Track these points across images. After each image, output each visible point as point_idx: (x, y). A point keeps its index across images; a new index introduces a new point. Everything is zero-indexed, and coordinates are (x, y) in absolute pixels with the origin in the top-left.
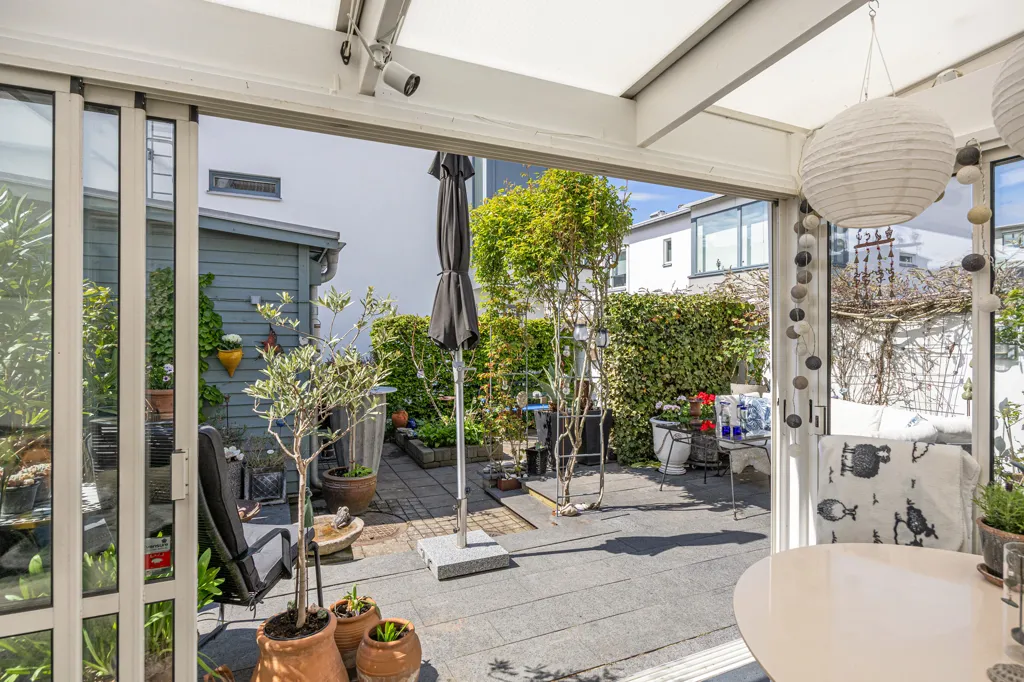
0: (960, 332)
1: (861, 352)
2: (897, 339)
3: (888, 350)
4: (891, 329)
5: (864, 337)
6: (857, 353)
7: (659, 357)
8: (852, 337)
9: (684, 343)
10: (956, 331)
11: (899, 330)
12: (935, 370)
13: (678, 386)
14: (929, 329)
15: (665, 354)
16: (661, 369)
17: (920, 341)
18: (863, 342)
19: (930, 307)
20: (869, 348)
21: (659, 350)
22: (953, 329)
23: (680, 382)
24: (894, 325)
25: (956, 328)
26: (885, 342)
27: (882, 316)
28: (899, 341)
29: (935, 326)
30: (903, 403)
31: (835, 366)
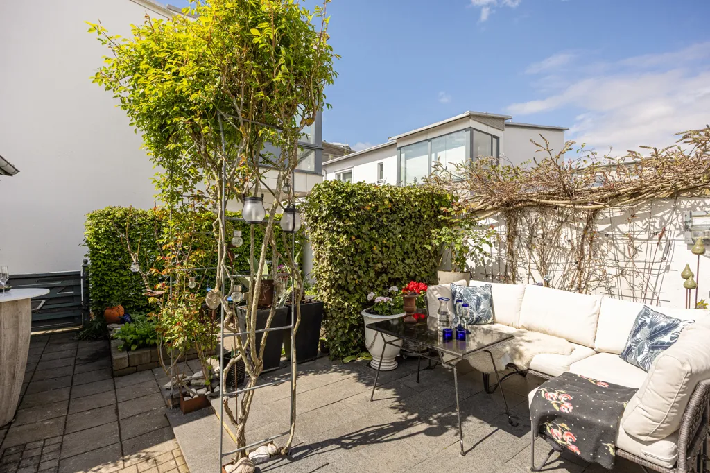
0: (666, 217)
1: (562, 237)
2: (598, 225)
3: (589, 235)
4: (593, 216)
5: (565, 224)
6: (557, 241)
7: (371, 247)
8: (551, 225)
9: (396, 232)
10: (661, 217)
11: (601, 217)
12: (640, 257)
13: (390, 276)
14: (633, 216)
15: (377, 243)
16: (373, 258)
17: (624, 228)
18: (564, 230)
19: (635, 194)
20: (569, 235)
21: (372, 239)
22: (659, 215)
23: (392, 271)
24: (596, 211)
25: (662, 213)
26: (586, 229)
27: (586, 203)
28: (600, 228)
29: (639, 212)
30: (603, 290)
31: (535, 253)
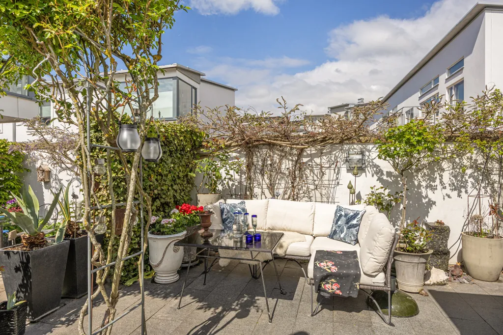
0: (337, 154)
1: (283, 166)
2: (303, 159)
3: (299, 166)
4: (300, 155)
5: (285, 158)
6: (280, 168)
7: (149, 175)
8: (276, 158)
9: (168, 162)
10: (335, 154)
11: (305, 154)
12: (326, 177)
13: (162, 200)
14: (322, 153)
15: (154, 171)
16: (150, 186)
17: (317, 160)
18: (284, 161)
19: (324, 140)
20: (287, 165)
21: (149, 168)
23: (164, 196)
24: (302, 150)
25: (335, 152)
26: (296, 161)
27: (298, 144)
28: (305, 160)
29: (325, 151)
30: (306, 199)
31: (266, 177)
